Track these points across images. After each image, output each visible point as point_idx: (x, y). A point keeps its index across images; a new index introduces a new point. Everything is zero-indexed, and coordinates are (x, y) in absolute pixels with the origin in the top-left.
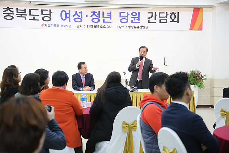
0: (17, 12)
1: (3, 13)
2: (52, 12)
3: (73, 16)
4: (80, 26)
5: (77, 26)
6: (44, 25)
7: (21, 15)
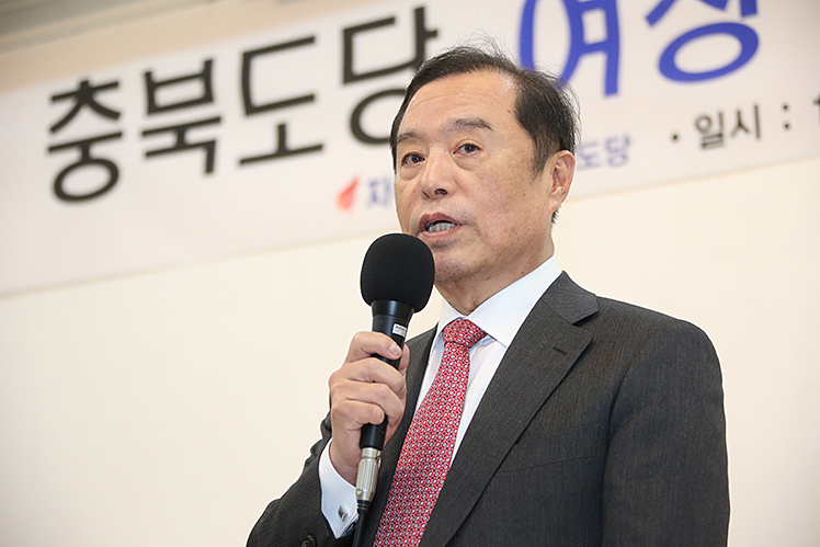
0: (153, 108)
1: (53, 149)
2: (434, 34)
3: (654, 17)
4: (730, 123)
5: (692, 138)
6: (363, 193)
7: (180, 130)
